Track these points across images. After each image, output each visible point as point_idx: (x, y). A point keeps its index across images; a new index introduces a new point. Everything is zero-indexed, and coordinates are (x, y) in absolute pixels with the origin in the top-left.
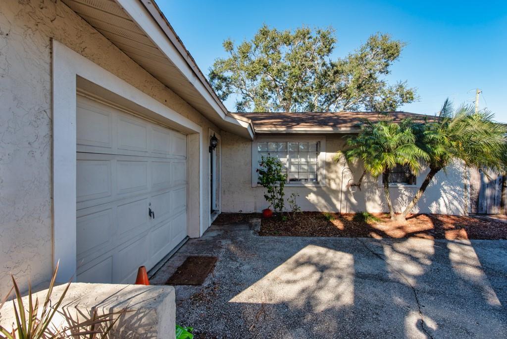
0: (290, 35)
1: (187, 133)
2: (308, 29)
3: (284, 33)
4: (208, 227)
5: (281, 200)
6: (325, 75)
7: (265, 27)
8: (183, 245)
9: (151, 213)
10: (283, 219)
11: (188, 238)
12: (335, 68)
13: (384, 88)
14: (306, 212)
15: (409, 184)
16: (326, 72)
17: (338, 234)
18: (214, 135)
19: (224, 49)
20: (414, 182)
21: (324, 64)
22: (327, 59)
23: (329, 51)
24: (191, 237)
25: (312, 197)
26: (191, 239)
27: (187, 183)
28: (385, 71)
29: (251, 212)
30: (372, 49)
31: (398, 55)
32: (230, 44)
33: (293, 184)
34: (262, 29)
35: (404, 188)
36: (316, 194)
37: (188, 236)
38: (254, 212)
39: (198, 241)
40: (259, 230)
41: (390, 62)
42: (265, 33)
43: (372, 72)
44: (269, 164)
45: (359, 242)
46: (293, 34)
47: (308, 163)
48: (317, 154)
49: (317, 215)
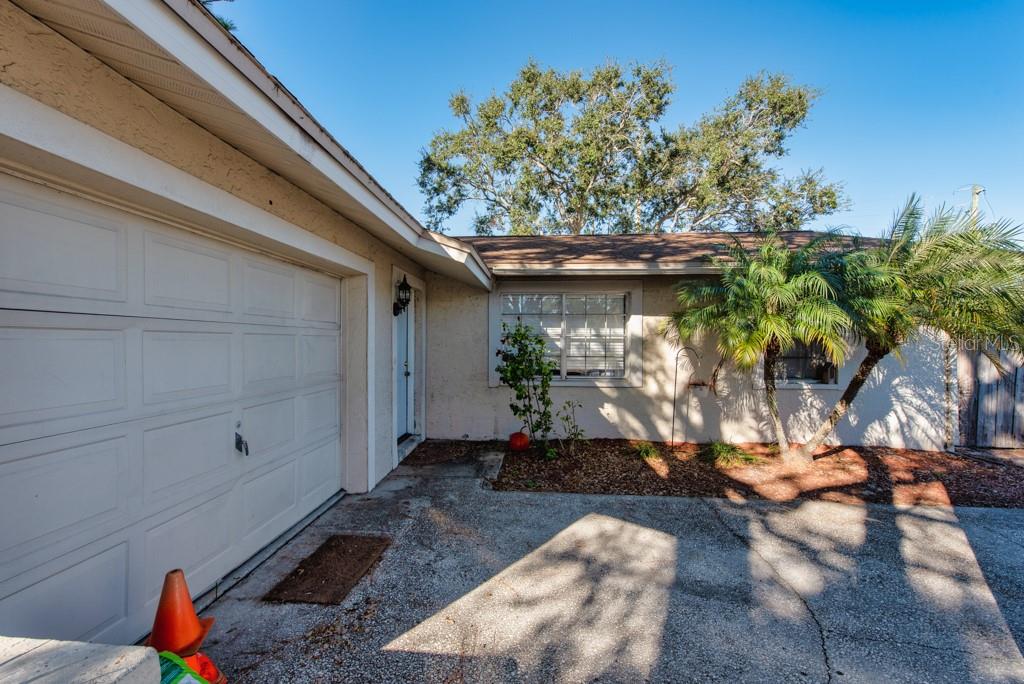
0: (581, 80)
1: (341, 275)
2: (616, 68)
3: (569, 78)
4: (389, 470)
5: (546, 415)
6: (652, 160)
7: (533, 66)
8: (328, 509)
9: (240, 444)
10: (549, 455)
11: (342, 495)
12: (673, 146)
13: (775, 185)
14: (600, 440)
15: (823, 382)
16: (653, 154)
17: (661, 490)
18: (405, 279)
19: (451, 112)
20: (832, 377)
21: (649, 138)
22: (655, 128)
23: (660, 109)
24: (350, 491)
25: (609, 411)
26: (349, 495)
27: (342, 378)
28: (776, 148)
29: (488, 439)
30: (749, 106)
31: (804, 116)
32: (463, 101)
33: (575, 381)
34: (526, 70)
35: (811, 390)
36: (616, 402)
37: (342, 490)
38: (492, 438)
39: (363, 500)
40: (496, 477)
41: (786, 132)
42: (531, 78)
43: (749, 151)
44: (518, 338)
45: (706, 509)
46: (586, 80)
48: (625, 319)
49: (620, 445)
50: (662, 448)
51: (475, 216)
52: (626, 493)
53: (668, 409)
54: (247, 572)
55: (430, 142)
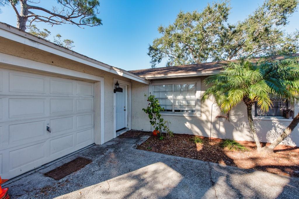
0: (196, 13)
1: (94, 82)
2: (209, 6)
3: (192, 14)
4: (113, 138)
7: (181, 13)
8: (87, 149)
9: (48, 129)
10: (160, 138)
12: (233, 29)
13: (282, 38)
14: (185, 135)
15: (286, 118)
16: (225, 34)
17: (194, 156)
18: (117, 82)
19: (158, 32)
20: (291, 116)
21: (222, 28)
22: (225, 24)
23: (225, 17)
24: (96, 144)
25: (188, 125)
26: (96, 145)
27: (94, 111)
28: (283, 21)
29: (149, 131)
30: (269, 9)
31: (295, 6)
32: (161, 28)
33: (177, 114)
34: (179, 14)
35: (279, 121)
36: (191, 122)
37: (94, 143)
38: (150, 131)
39: (98, 147)
40: (140, 144)
41: (287, 15)
42: (181, 16)
43: (267, 25)
44: (151, 99)
45: (207, 167)
46: (199, 12)
47: (185, 99)
48: (195, 93)
50: (206, 139)
51: (167, 62)
52: (180, 156)
53: (209, 125)
54: (50, 165)
55: (153, 42)
